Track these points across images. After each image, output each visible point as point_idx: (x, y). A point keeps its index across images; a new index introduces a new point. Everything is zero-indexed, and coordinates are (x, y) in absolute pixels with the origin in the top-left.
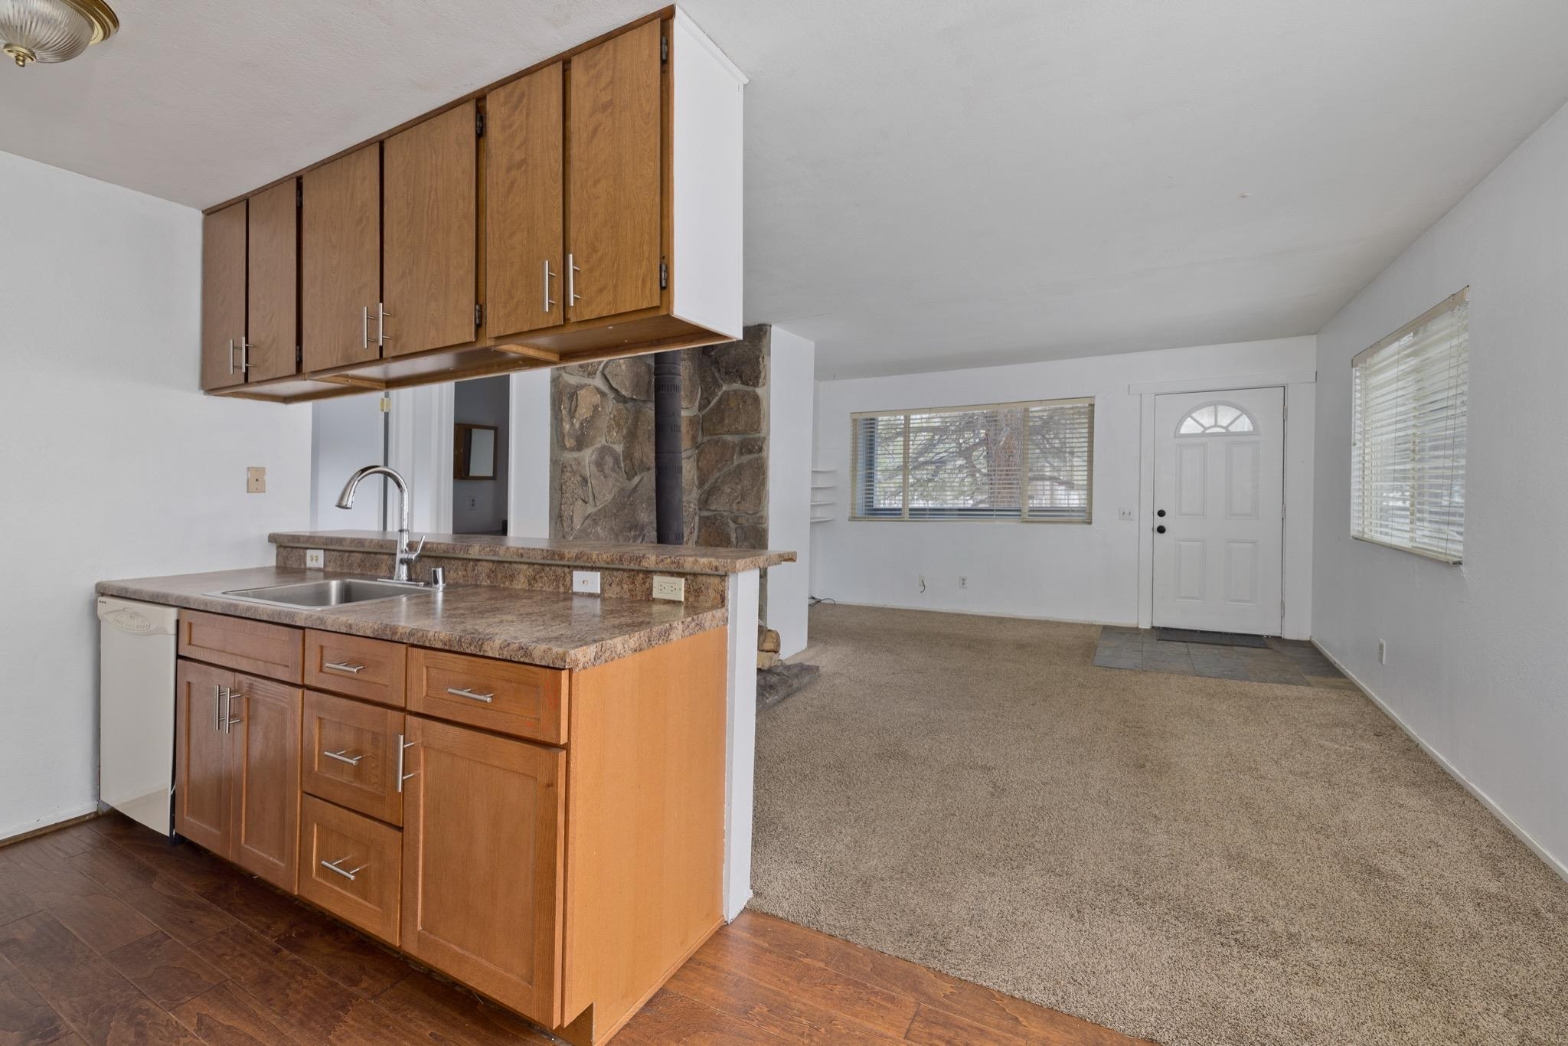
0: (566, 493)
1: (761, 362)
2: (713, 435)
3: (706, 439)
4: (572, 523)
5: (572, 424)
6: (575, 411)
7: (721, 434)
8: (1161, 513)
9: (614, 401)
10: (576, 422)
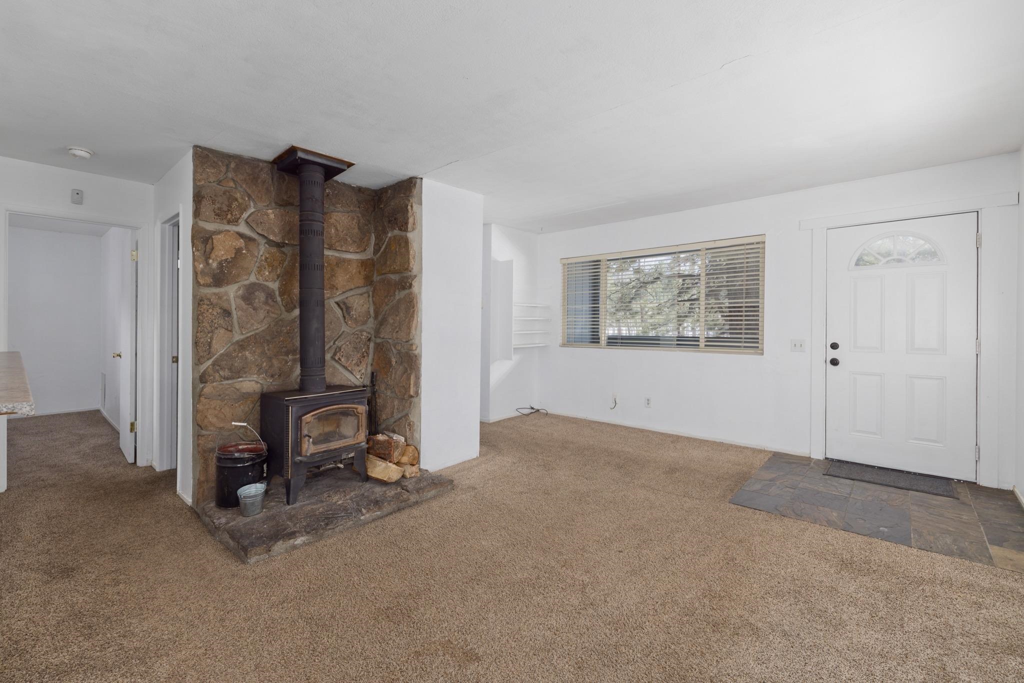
0: (203, 322)
1: (410, 210)
3: (378, 278)
4: (212, 348)
5: (208, 264)
6: (211, 253)
7: (385, 274)
8: (834, 346)
9: (266, 245)
10: (213, 262)
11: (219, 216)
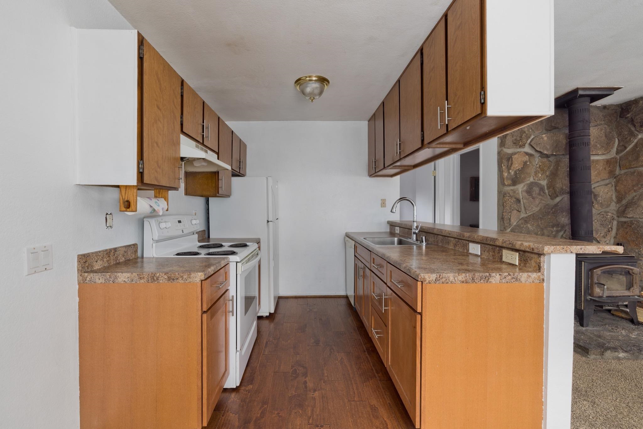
0: (506, 207)
2: (630, 168)
3: (623, 172)
4: (510, 221)
5: (509, 173)
6: (511, 166)
9: (540, 158)
10: (512, 171)
11: (515, 144)
